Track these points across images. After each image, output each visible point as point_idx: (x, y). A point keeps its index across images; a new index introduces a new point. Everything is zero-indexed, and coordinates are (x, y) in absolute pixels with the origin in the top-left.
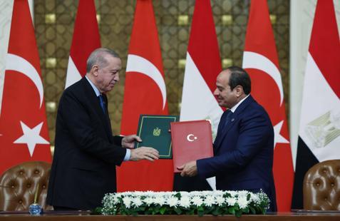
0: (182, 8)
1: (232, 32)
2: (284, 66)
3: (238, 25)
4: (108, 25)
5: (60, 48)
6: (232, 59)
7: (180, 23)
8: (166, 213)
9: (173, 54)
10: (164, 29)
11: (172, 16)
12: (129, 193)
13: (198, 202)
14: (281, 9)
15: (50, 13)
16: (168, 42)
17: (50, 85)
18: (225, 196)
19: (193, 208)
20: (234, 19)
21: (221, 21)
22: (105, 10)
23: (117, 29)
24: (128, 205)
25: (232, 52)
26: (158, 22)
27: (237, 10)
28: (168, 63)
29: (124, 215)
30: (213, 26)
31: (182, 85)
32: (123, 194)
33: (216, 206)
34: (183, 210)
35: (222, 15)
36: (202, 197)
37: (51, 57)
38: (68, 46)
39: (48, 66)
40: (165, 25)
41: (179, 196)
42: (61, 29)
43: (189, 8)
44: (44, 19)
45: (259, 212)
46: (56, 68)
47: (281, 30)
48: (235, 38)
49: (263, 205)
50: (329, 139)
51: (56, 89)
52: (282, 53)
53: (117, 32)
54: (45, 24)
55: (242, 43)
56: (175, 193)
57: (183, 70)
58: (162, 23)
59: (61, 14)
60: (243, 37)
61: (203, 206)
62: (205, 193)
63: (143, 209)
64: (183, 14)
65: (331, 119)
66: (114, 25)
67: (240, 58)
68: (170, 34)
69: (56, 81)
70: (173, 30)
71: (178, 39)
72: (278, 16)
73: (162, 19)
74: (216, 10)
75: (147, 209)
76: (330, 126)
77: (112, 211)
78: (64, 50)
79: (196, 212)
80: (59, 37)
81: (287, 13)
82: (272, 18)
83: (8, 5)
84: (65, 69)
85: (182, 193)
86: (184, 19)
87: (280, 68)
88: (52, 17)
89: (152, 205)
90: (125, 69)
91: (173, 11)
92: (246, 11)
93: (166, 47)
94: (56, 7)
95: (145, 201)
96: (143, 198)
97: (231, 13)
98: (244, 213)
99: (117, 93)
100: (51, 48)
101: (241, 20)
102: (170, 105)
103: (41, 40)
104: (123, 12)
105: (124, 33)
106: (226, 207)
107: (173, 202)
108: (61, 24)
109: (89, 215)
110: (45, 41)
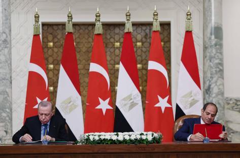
0: (117, 39)
1: (142, 50)
2: (168, 68)
3: (145, 47)
4: (79, 48)
5: (55, 60)
6: (142, 64)
7: (115, 46)
8: (111, 143)
9: (112, 62)
10: (108, 50)
11: (112, 43)
12: (92, 133)
13: (127, 138)
14: (166, 39)
15: (50, 42)
16: (110, 56)
17: (51, 78)
18: (141, 135)
19: (125, 141)
20: (142, 44)
21: (136, 45)
22: (78, 40)
23: (84, 49)
24: (92, 139)
25: (142, 61)
26: (105, 45)
27: (144, 40)
28: (110, 66)
29: (90, 145)
30: (133, 48)
31: (118, 78)
32: (89, 134)
33: (136, 139)
34: (120, 142)
35: (137, 42)
36: (129, 135)
37: (51, 64)
38: (60, 58)
39: (49, 69)
40: (108, 48)
41: (117, 135)
42: (56, 50)
43: (120, 39)
44: (47, 45)
45: (158, 142)
46: (53, 70)
47: (166, 49)
48: (143, 54)
49: (160, 139)
50: (192, 105)
51: (53, 80)
52: (167, 61)
53: (84, 51)
54: (48, 48)
55: (147, 56)
56: (116, 133)
57: (118, 70)
58: (106, 46)
59: (55, 43)
60: (147, 53)
61: (130, 140)
62: (131, 133)
63: (100, 142)
64: (117, 42)
65: (193, 94)
66: (83, 47)
67: (147, 64)
68: (110, 52)
69: (53, 77)
70: (112, 50)
71: (115, 55)
72: (165, 42)
73: (106, 44)
74: (134, 40)
75: (101, 141)
76: (192, 98)
77: (84, 142)
78: (58, 60)
79: (126, 143)
80: (54, 54)
81: (169, 41)
82: (162, 43)
83: (29, 38)
84: (58, 70)
85: (119, 133)
86: (117, 44)
87: (167, 69)
88: (51, 44)
89: (104, 139)
90: (89, 70)
91: (112, 40)
92: (148, 40)
93: (108, 58)
94: (53, 39)
95: (100, 137)
96: (99, 136)
97: (141, 41)
98: (150, 143)
99: (84, 82)
100: (51, 60)
101: (147, 45)
102: (111, 88)
103: (46, 56)
104: (87, 41)
105: (88, 51)
106: (141, 140)
107: (114, 138)
108: (56, 47)
109: (71, 145)
110: (48, 56)
